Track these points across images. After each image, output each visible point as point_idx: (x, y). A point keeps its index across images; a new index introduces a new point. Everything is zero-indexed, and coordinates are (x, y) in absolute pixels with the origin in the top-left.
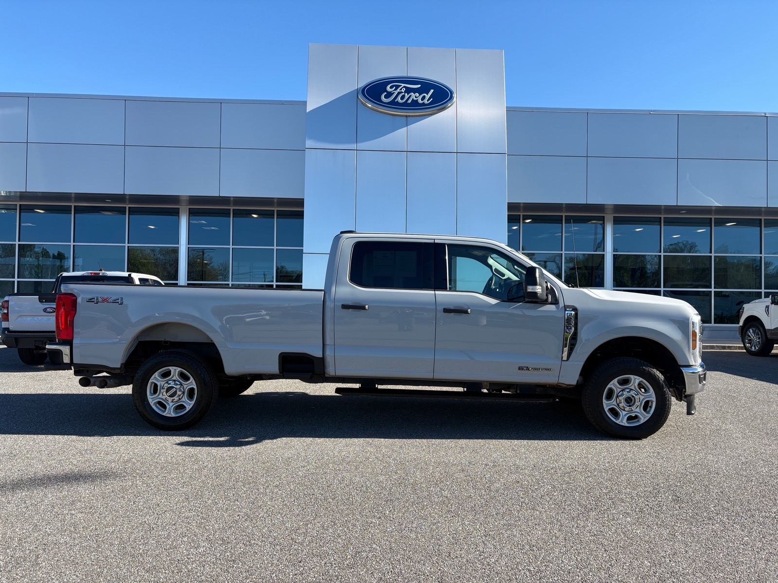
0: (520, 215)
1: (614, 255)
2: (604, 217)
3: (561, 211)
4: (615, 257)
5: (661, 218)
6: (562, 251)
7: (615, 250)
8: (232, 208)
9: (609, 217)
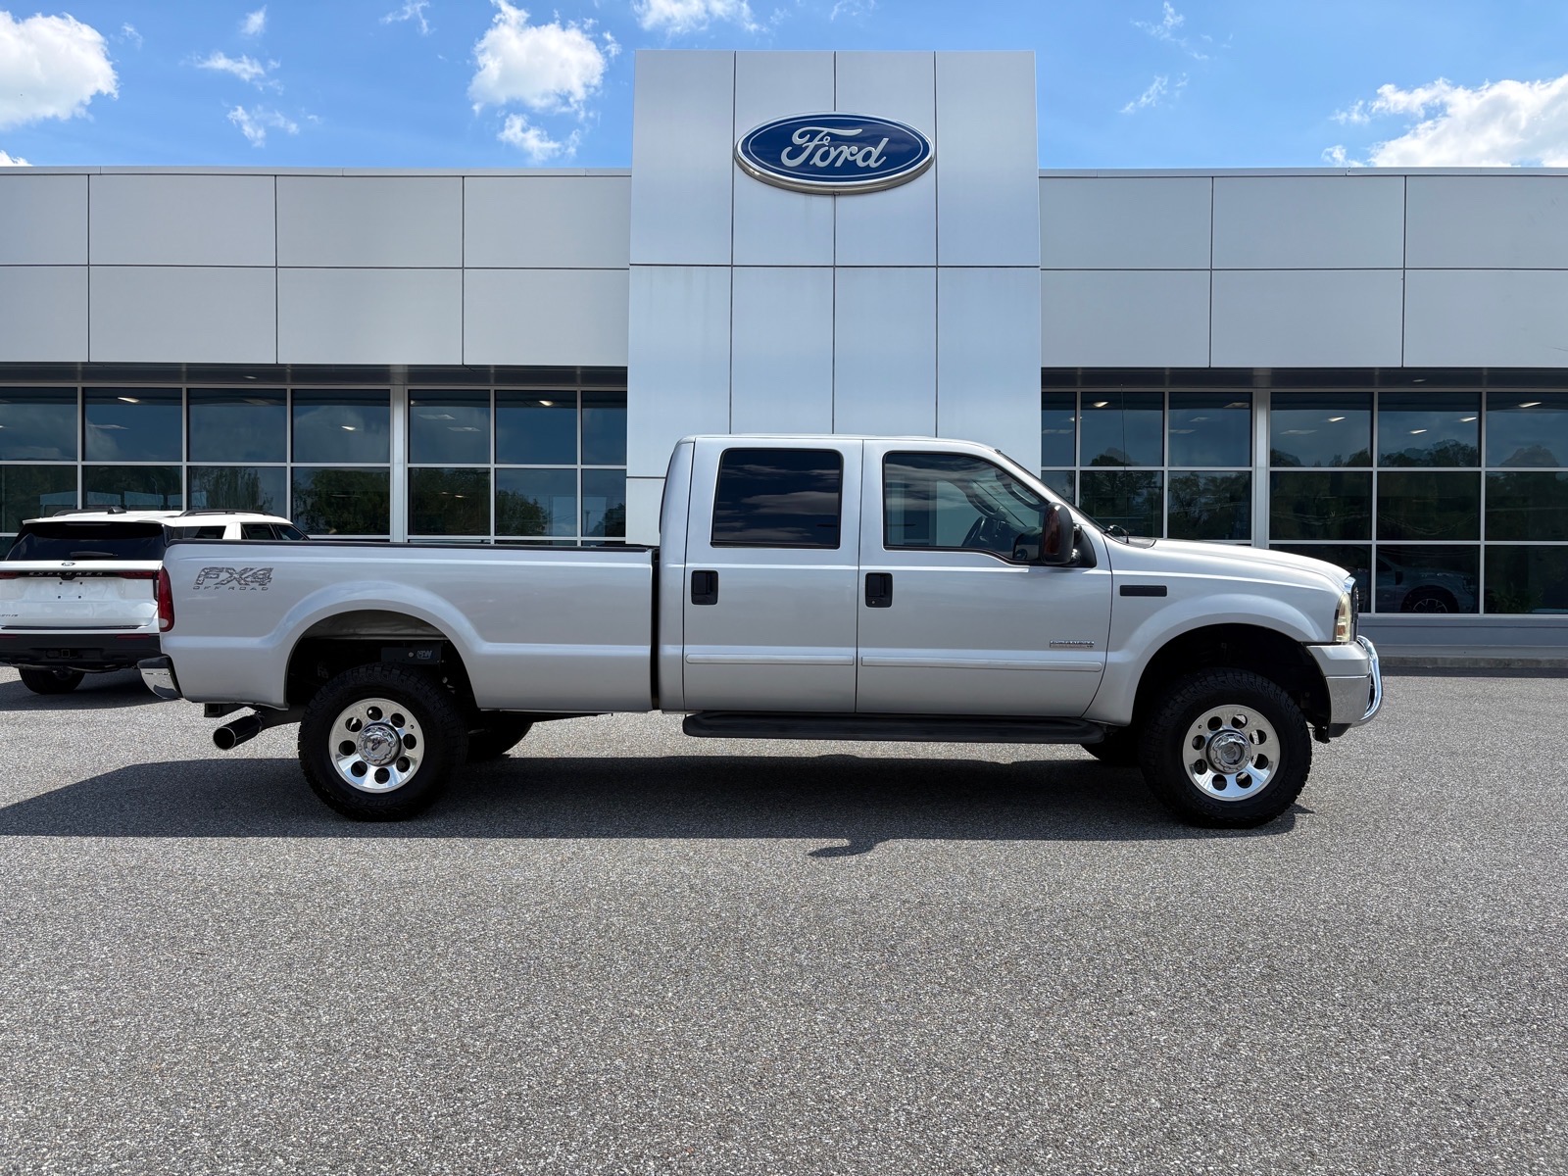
0: (1074, 393)
1: (1271, 472)
2: (1251, 393)
3: (1161, 385)
4: (1274, 477)
5: (1372, 394)
6: (1163, 465)
7: (1273, 462)
8: (492, 389)
9: (1261, 395)
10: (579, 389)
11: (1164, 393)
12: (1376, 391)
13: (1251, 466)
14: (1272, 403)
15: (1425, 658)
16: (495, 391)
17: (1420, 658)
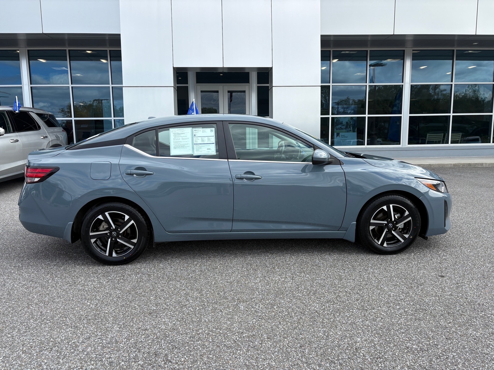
0: (330, 51)
1: (411, 85)
2: (404, 51)
3: (366, 46)
4: (412, 87)
5: (453, 50)
6: (366, 83)
7: (412, 81)
8: (67, 49)
9: (409, 51)
10: (108, 49)
11: (367, 51)
12: (455, 49)
13: (403, 82)
14: (412, 56)
15: (478, 163)
16: (69, 50)
17: (476, 163)
